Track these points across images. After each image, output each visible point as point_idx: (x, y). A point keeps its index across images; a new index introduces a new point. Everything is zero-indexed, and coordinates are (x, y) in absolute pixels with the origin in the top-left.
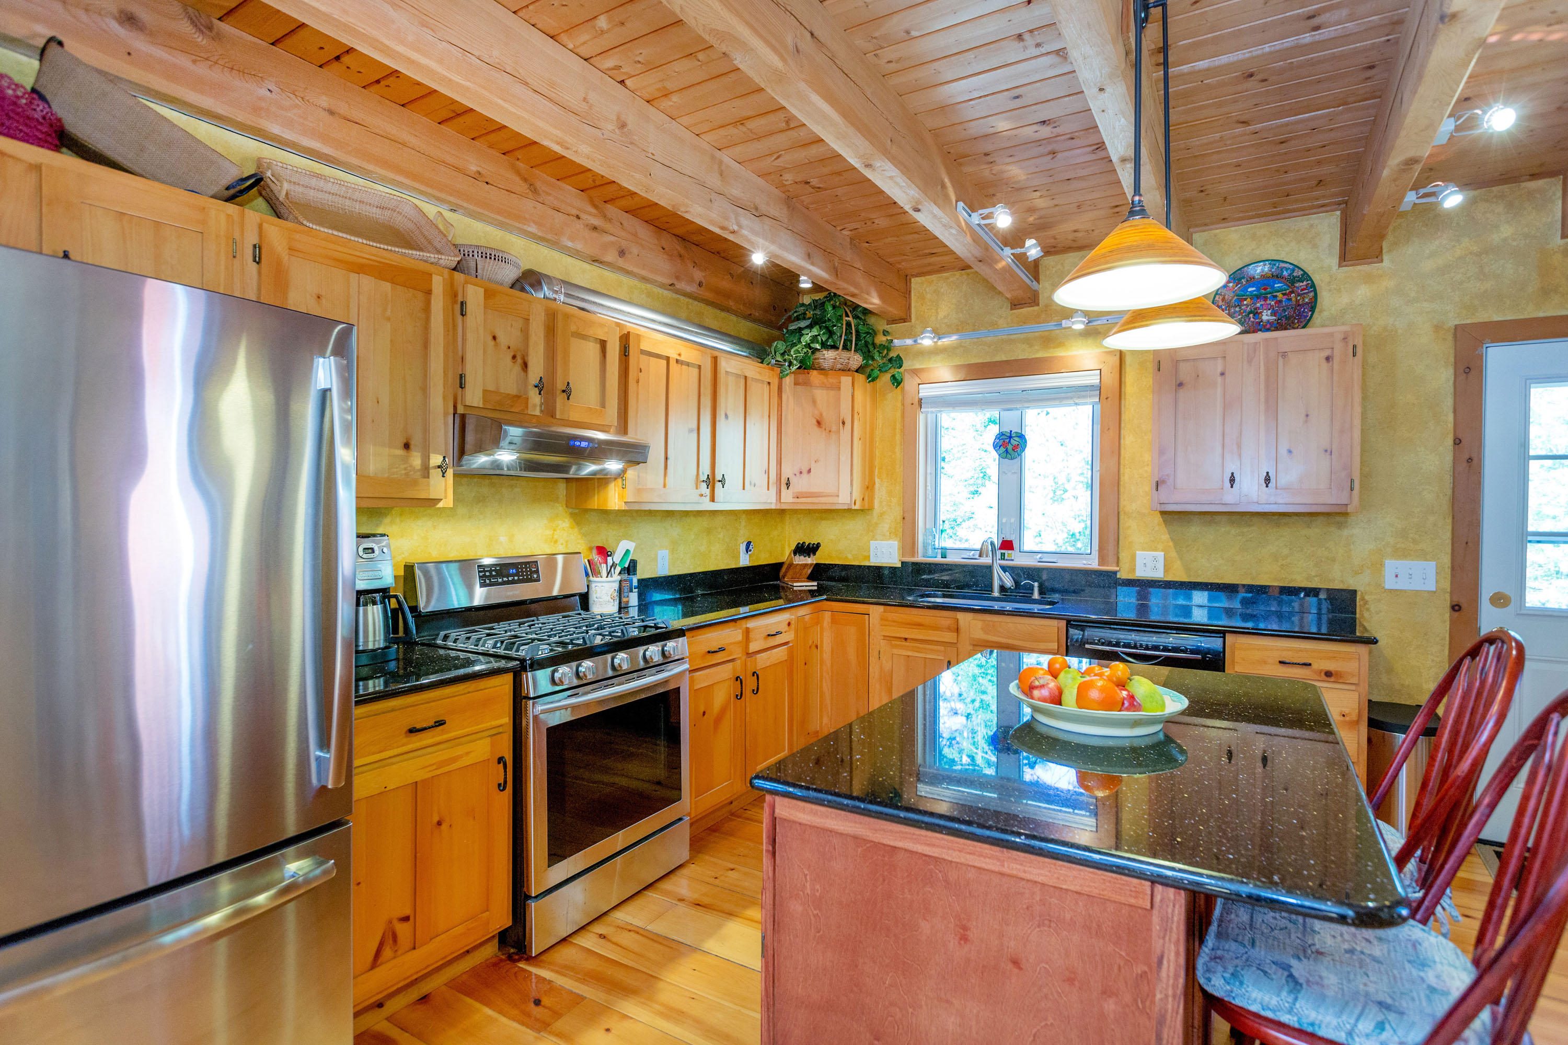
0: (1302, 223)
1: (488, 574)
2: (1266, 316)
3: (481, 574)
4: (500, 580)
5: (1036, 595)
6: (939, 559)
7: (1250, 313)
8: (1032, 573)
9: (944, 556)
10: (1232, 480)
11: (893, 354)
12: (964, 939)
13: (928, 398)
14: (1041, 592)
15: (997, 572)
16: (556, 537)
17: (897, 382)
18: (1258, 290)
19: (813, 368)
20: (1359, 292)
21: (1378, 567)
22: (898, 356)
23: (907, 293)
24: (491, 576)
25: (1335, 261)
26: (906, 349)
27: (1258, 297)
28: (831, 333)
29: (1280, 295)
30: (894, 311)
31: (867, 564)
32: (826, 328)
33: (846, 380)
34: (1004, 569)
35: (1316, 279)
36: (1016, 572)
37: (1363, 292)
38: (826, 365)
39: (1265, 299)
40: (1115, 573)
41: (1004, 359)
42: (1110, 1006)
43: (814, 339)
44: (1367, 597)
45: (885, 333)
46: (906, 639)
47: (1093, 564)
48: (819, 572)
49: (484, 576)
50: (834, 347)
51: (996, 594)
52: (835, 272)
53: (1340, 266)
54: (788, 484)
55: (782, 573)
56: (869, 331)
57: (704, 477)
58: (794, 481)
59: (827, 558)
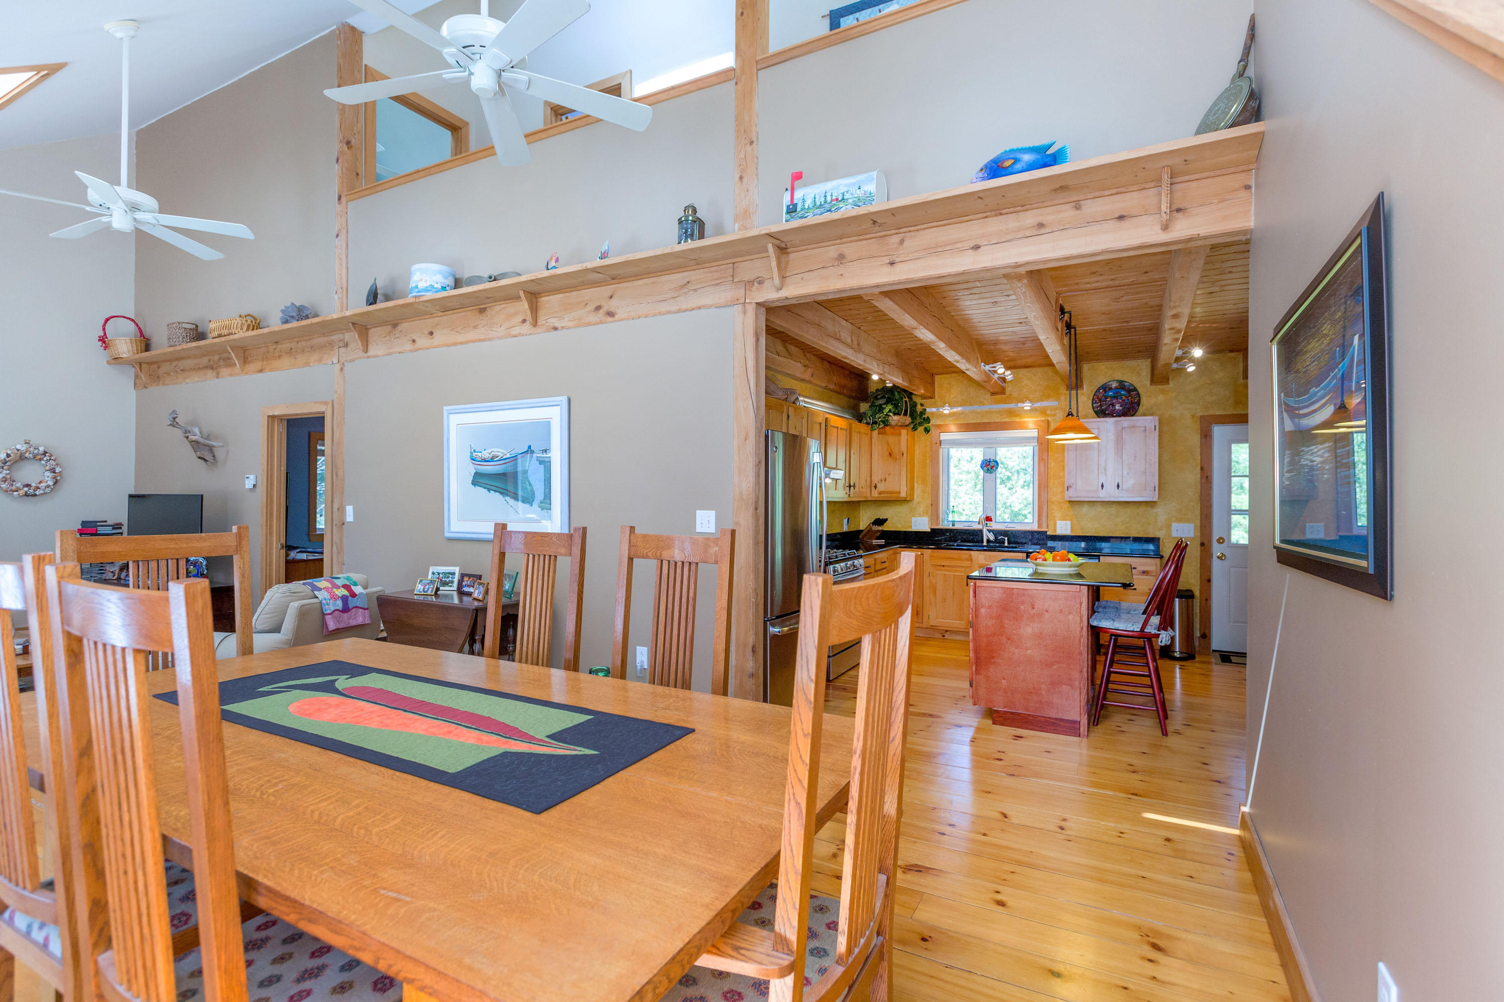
0: (1133, 363)
2: (1118, 407)
5: (1006, 544)
6: (951, 527)
7: (1110, 405)
8: (1005, 533)
9: (953, 525)
10: (1102, 486)
11: (925, 416)
12: (1033, 608)
13: (944, 440)
14: (1008, 543)
15: (985, 532)
17: (927, 431)
18: (1114, 393)
19: (887, 425)
20: (1159, 398)
21: (1169, 527)
22: (928, 417)
23: (933, 383)
25: (1148, 382)
26: (933, 413)
27: (1114, 397)
28: (896, 407)
29: (1124, 397)
30: (928, 395)
31: (910, 530)
32: (895, 404)
33: (904, 432)
34: (989, 531)
35: (1140, 390)
36: (996, 533)
37: (1161, 398)
38: (893, 423)
39: (1117, 399)
40: (1047, 532)
41: (988, 421)
42: (1071, 617)
43: (890, 411)
44: (1166, 541)
45: (922, 405)
46: (944, 566)
47: (1035, 527)
48: (885, 535)
50: (899, 414)
51: (985, 544)
52: (910, 382)
53: (1151, 385)
54: (876, 487)
55: (861, 537)
56: (914, 405)
57: (847, 485)
58: (878, 485)
59: (886, 527)
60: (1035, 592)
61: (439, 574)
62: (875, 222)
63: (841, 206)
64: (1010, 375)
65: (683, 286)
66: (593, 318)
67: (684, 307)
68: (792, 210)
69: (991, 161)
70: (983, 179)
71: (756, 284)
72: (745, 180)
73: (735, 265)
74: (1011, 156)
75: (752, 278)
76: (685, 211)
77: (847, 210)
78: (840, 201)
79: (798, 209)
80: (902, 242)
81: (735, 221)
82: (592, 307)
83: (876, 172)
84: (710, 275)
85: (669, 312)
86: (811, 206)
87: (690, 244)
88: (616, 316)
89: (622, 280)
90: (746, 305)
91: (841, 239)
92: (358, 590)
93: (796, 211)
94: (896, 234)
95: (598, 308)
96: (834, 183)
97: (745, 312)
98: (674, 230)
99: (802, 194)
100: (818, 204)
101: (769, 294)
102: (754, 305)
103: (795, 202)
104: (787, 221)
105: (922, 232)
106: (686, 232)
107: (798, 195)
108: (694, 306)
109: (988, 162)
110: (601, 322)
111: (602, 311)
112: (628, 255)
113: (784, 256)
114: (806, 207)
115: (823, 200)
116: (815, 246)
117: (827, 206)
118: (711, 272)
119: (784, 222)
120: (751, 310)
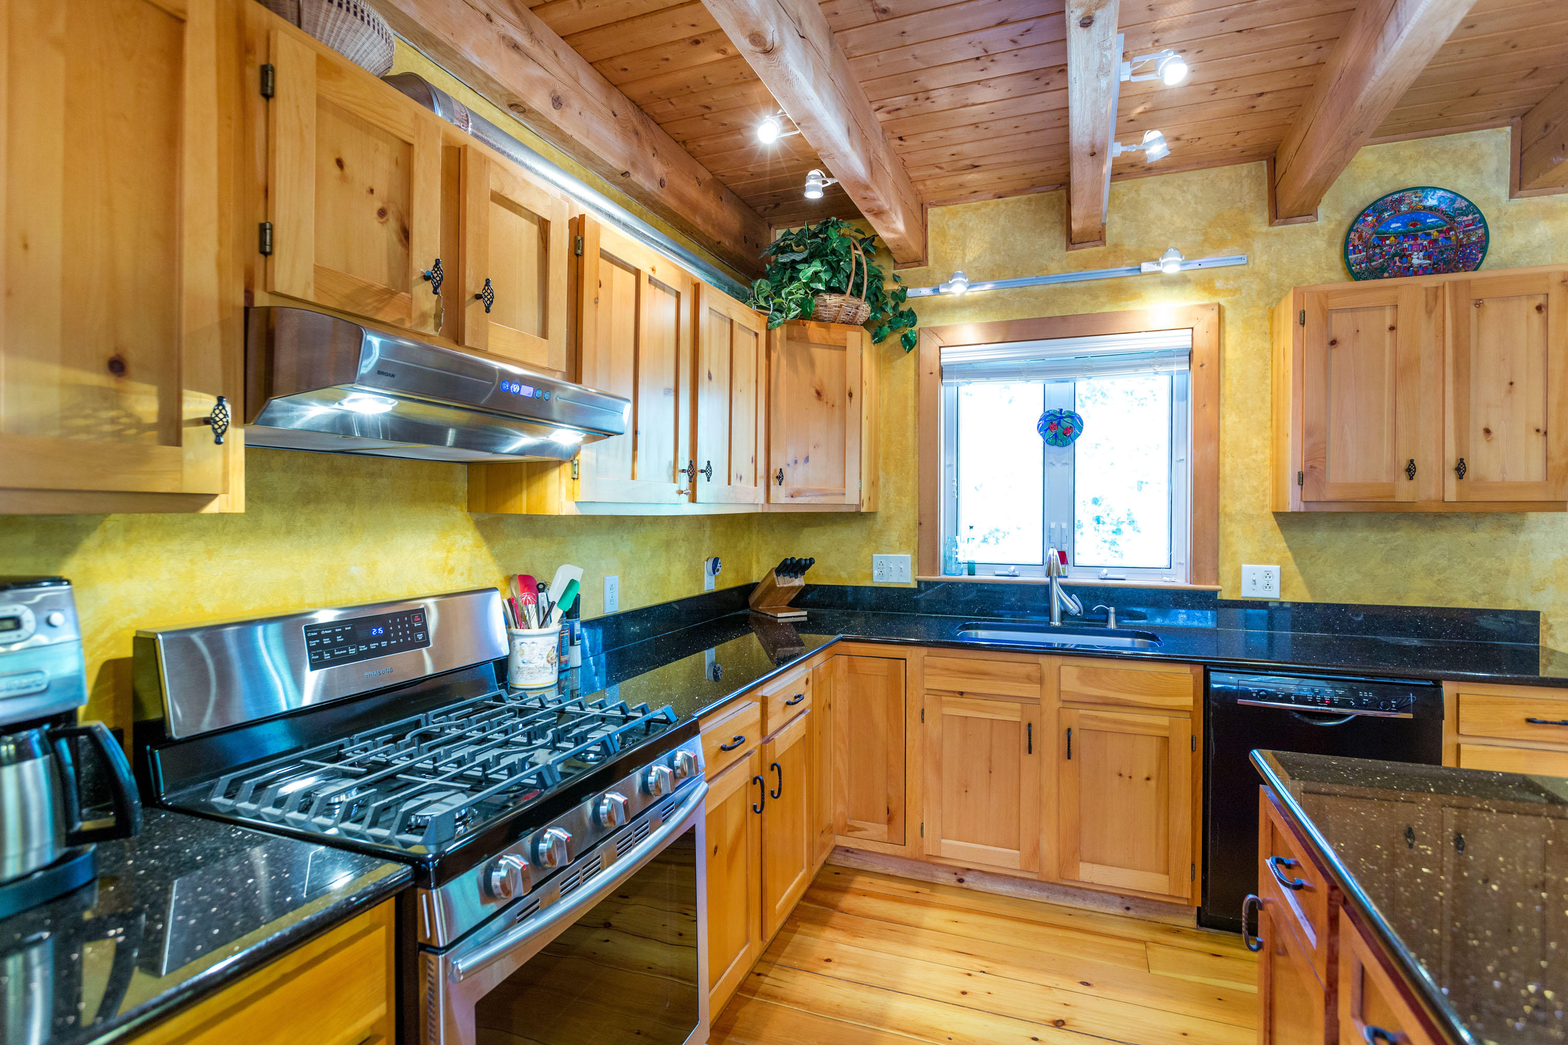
0: (1461, 141)
1: (326, 641)
2: (1417, 259)
3: (313, 643)
4: (352, 651)
5: (1112, 625)
6: (966, 577)
7: (1394, 255)
8: (1107, 595)
9: (971, 572)
10: (1411, 470)
11: (903, 308)
13: (949, 366)
15: (1056, 590)
16: (451, 562)
17: (909, 343)
18: (1405, 225)
19: (810, 318)
20: (1537, 230)
22: (911, 310)
23: (925, 226)
24: (334, 644)
25: (1504, 191)
26: (920, 300)
27: (1406, 236)
28: (834, 269)
29: (1435, 234)
30: (913, 253)
31: (868, 583)
32: (829, 263)
33: (852, 337)
34: (1069, 589)
35: (1486, 211)
36: (1086, 594)
37: (1543, 230)
38: (825, 314)
39: (1416, 237)
40: (1215, 593)
41: (1058, 314)
43: (816, 276)
44: (1550, 621)
45: (896, 278)
46: (962, 693)
47: (1180, 580)
48: (808, 597)
49: (321, 646)
50: (838, 291)
51: (1057, 622)
53: (1511, 196)
54: (780, 478)
55: (753, 599)
56: (877, 277)
57: (684, 464)
58: (787, 473)
59: (817, 576)
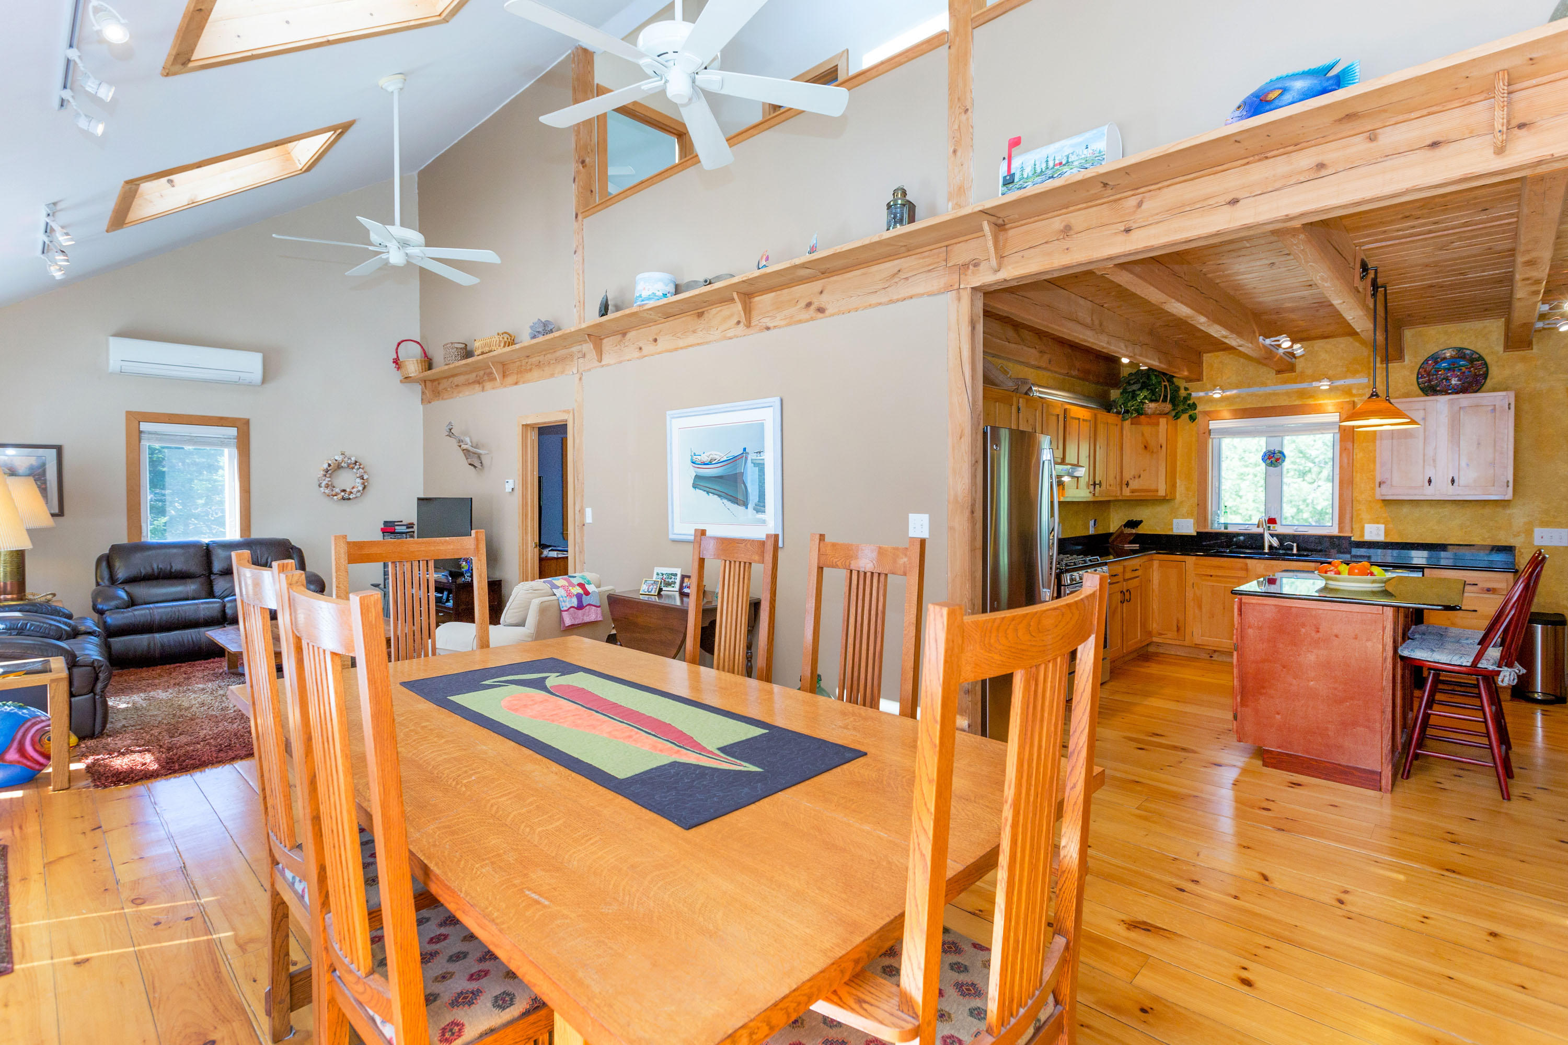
0: (1478, 324)
2: (1454, 381)
5: (1295, 551)
6: (1222, 530)
7: (1443, 379)
8: (1294, 538)
9: (1226, 528)
10: (1430, 481)
11: (1191, 402)
12: (1318, 632)
13: (1214, 429)
14: (1298, 550)
15: (1267, 537)
17: (1192, 419)
18: (1449, 365)
19: (1142, 414)
20: (1517, 368)
21: (1529, 533)
22: (1194, 403)
23: (1200, 364)
25: (1500, 349)
26: (1199, 398)
27: (1449, 370)
28: (1153, 392)
29: (1464, 369)
30: (1193, 376)
31: (1171, 533)
32: (1151, 389)
33: (1163, 421)
34: (1272, 535)
35: (1488, 359)
36: (1281, 538)
37: (1520, 367)
38: (1149, 411)
39: (1454, 371)
40: (1350, 537)
41: (1271, 405)
42: (1369, 644)
43: (1145, 398)
44: (1522, 550)
45: (1186, 389)
46: (1211, 576)
47: (1335, 531)
48: (1139, 538)
50: (1156, 401)
51: (1266, 550)
52: (1169, 363)
53: (1504, 351)
54: (1127, 484)
55: (1110, 540)
56: (1177, 389)
57: (1091, 482)
58: (1130, 482)
59: (1141, 530)
60: (1321, 612)
61: (663, 574)
62: (1105, 185)
63: (1065, 170)
64: (1300, 348)
65: (894, 275)
66: (805, 315)
67: (895, 297)
68: (1009, 181)
69: (1252, 95)
70: (1241, 118)
71: (971, 267)
72: (959, 153)
73: (949, 248)
74: (1277, 86)
75: (967, 260)
76: (894, 194)
77: (1072, 175)
78: (1064, 165)
79: (1016, 179)
80: (1140, 205)
81: (949, 200)
82: (802, 304)
83: (1107, 126)
84: (921, 261)
85: (880, 304)
86: (1030, 174)
87: (899, 229)
88: (827, 312)
89: (833, 274)
90: (961, 291)
91: (1067, 208)
92: (590, 588)
93: (1013, 182)
94: (1133, 195)
95: (809, 305)
96: (1057, 145)
97: (959, 299)
98: (883, 216)
99: (1021, 162)
100: (1039, 171)
101: (986, 277)
102: (969, 291)
103: (1012, 172)
104: (1003, 194)
105: (1165, 190)
106: (894, 218)
107: (1016, 164)
108: (907, 295)
109: (1248, 97)
110: (812, 319)
111: (813, 307)
112: (836, 248)
113: (1002, 233)
114: (1025, 176)
115: (1044, 166)
116: (1036, 218)
117: (1049, 173)
118: (924, 258)
119: (1000, 195)
120: (966, 296)
